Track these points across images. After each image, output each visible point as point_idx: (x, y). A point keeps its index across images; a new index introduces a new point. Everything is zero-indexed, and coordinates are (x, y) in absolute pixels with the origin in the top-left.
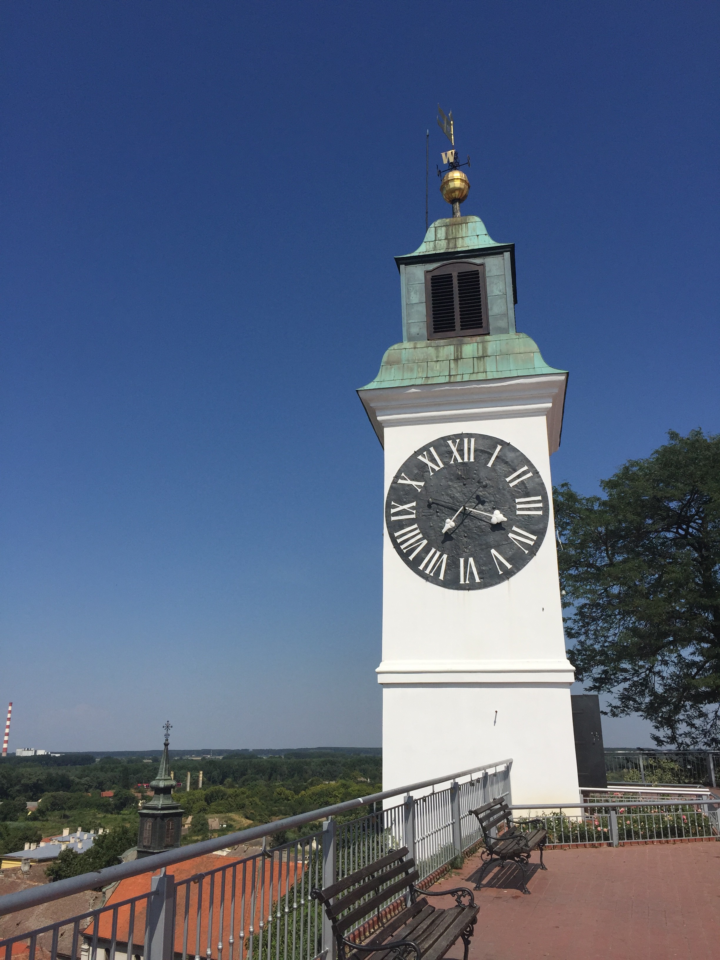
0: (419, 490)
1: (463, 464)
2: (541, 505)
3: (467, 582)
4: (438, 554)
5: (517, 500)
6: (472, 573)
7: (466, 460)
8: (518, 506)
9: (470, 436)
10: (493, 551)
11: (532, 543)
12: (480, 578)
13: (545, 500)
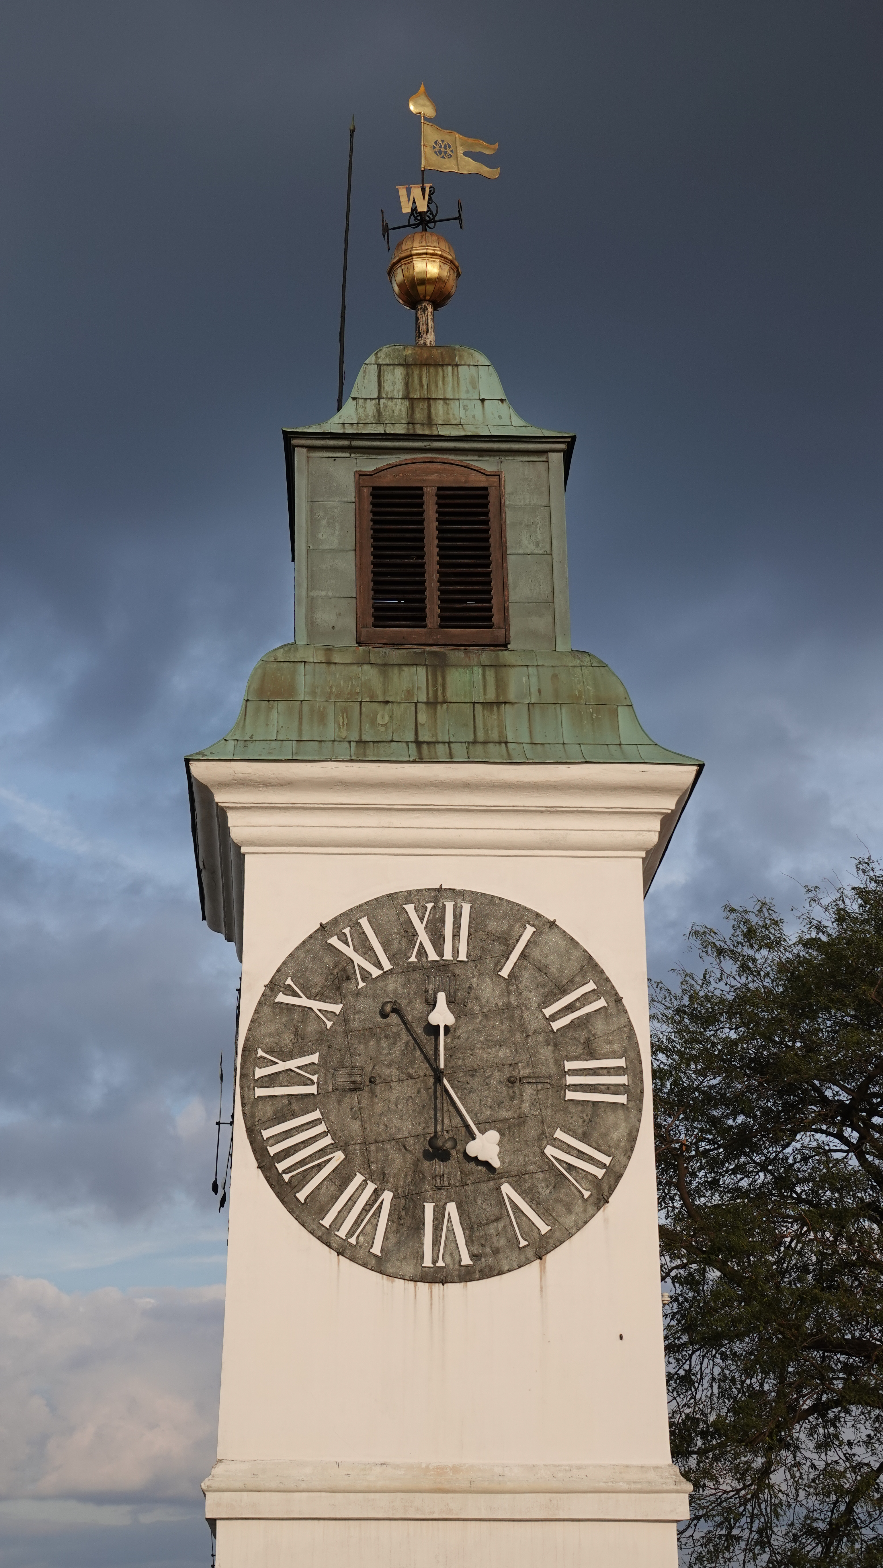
0: (329, 1024)
1: (442, 967)
2: (623, 1080)
3: (440, 1263)
4: (371, 1187)
7: (448, 956)
11: (600, 1173)
13: (634, 1069)
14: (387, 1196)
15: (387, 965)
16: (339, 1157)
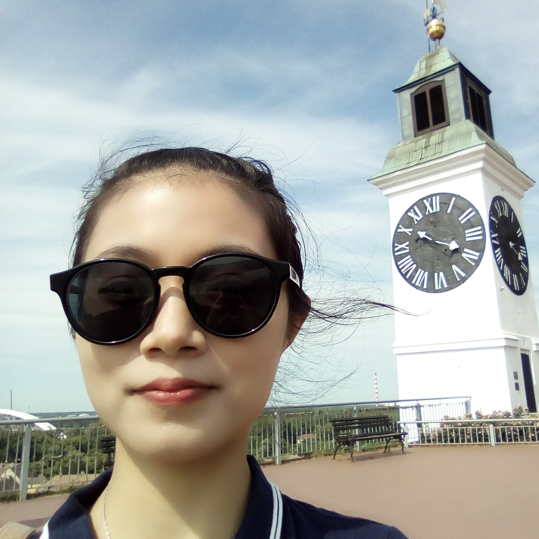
5: (466, 232)
6: (442, 282)
8: (467, 235)
9: (436, 195)
10: (454, 267)
12: (448, 284)
14: (426, 273)
15: (421, 216)
16: (415, 266)
